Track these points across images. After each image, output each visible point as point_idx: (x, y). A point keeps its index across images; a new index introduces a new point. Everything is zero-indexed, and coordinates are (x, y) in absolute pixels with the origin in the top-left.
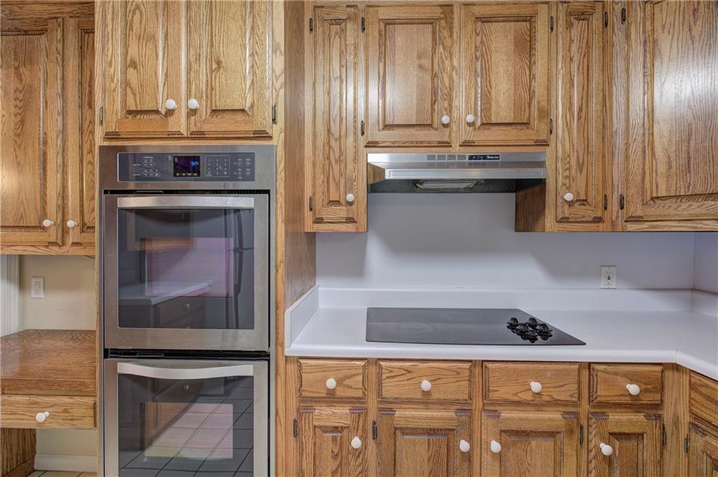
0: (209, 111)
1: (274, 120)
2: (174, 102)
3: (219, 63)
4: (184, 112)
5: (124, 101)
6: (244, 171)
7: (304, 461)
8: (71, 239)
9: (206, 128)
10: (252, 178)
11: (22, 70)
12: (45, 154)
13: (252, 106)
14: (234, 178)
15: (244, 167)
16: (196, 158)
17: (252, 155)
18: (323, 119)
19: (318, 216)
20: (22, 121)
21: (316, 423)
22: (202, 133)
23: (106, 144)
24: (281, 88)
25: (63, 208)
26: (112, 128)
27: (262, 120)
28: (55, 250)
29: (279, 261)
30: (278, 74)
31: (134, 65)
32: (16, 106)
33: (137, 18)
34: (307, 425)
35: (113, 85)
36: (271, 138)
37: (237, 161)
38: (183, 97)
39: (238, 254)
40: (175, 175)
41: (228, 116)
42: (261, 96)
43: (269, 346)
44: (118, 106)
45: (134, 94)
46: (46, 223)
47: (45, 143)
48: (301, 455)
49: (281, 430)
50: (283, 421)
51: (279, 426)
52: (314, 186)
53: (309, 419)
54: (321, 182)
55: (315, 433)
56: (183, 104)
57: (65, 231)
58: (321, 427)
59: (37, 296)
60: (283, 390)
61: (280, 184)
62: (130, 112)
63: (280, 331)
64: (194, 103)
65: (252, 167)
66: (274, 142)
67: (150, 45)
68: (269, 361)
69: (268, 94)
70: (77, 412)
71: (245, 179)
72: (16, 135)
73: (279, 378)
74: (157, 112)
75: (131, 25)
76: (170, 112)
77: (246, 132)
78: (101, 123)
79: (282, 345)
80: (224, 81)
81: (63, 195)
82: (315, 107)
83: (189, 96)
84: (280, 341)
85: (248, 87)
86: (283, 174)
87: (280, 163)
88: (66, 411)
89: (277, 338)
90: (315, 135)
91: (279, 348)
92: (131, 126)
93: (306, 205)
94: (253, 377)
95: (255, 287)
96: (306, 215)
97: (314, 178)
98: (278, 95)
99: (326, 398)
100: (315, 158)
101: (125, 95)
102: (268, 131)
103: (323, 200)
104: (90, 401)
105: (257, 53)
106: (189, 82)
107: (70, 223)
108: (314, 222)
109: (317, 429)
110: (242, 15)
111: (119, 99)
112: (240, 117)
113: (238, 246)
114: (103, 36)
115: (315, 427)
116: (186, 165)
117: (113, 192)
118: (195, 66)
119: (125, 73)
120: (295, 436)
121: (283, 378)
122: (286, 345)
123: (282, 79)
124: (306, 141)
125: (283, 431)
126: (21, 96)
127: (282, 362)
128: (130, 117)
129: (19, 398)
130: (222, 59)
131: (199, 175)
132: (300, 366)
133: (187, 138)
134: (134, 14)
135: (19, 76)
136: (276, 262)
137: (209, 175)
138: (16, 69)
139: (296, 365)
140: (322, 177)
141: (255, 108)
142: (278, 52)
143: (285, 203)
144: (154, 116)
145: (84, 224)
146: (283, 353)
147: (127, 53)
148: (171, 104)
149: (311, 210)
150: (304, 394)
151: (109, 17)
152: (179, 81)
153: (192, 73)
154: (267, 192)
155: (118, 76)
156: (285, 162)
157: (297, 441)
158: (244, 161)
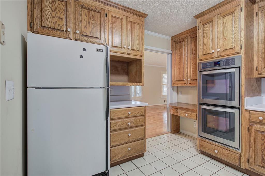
0: (222, 50)
1: (241, 49)
2: (214, 51)
3: (225, 39)
4: (216, 52)
5: (203, 53)
6: (232, 63)
7: (251, 138)
8: (189, 82)
9: (221, 54)
10: (234, 64)
11: (180, 50)
12: (184, 66)
13: (234, 47)
14: (229, 65)
15: (232, 62)
16: (219, 62)
17: (234, 59)
18: (262, 42)
19: (259, 72)
20: (180, 60)
21: (255, 129)
22: (221, 56)
23: (199, 62)
24: (243, 40)
25: (187, 76)
26: (200, 59)
27: (238, 49)
28: (185, 85)
29: (243, 84)
30: (242, 36)
31: (205, 45)
32: (179, 57)
33: (206, 35)
34: (252, 129)
35: (201, 50)
36: (240, 53)
37: (230, 61)
38: (216, 48)
39: (230, 88)
40: (214, 66)
41: (228, 50)
42: (237, 44)
43: (239, 106)
44: (202, 54)
45: (205, 51)
46: (185, 79)
47: (184, 63)
48: (250, 136)
49: (243, 128)
50: (244, 126)
51: (243, 127)
52: (258, 63)
53: (253, 127)
54: (261, 62)
55: (255, 131)
56: (216, 50)
57: (188, 81)
58: (257, 130)
59: (180, 95)
60: (244, 118)
61: (243, 65)
62: (204, 55)
63: (243, 102)
64: (219, 50)
65: (234, 62)
66: (241, 54)
67: (209, 40)
68: (239, 110)
69: (239, 43)
70: (193, 116)
71: (232, 64)
72: (179, 63)
73: (243, 115)
74: (210, 53)
75: (205, 37)
76: (213, 53)
77: (233, 53)
78: (198, 58)
79: (244, 106)
80: (226, 43)
81: (187, 74)
82: (258, 39)
83: (217, 49)
84: (243, 105)
85: (233, 42)
86: (244, 62)
87: (243, 59)
88: (190, 115)
89: (242, 104)
90: (258, 47)
91: (243, 107)
92: (204, 57)
93: (255, 69)
94: (234, 113)
95: (235, 91)
96: (255, 72)
97: (258, 61)
98: (242, 42)
99: (259, 122)
100: (258, 54)
101: (203, 51)
102: (239, 52)
103: (262, 67)
104: (195, 114)
105: (236, 33)
106: (217, 45)
107: (189, 79)
108: (258, 74)
109: (256, 131)
110: (232, 26)
111: (202, 52)
112: (231, 50)
113: (230, 86)
114: (199, 41)
115: (255, 130)
116: (216, 64)
117: (200, 71)
118: (219, 41)
119: (203, 47)
120: (248, 131)
121: (244, 115)
122: (245, 106)
123: (244, 37)
124: (255, 50)
125: (244, 129)
126: (180, 55)
127: (244, 111)
128: (204, 56)
129: (183, 111)
130: (226, 37)
131: (220, 65)
132: (250, 112)
133: (217, 58)
134: (205, 34)
135: (180, 51)
136: (242, 85)
137: (223, 65)
138: (179, 50)
139: (249, 113)
140: (261, 60)
141: (235, 47)
142: (243, 31)
143: (245, 69)
144: (210, 54)
145: (191, 79)
146: (244, 108)
147: (204, 43)
148: (213, 51)
149: (257, 71)
150: (251, 120)
151: (200, 36)
152: (215, 46)
153: (218, 43)
154: (239, 67)
155: (202, 48)
156: (245, 59)
157: (249, 133)
158: (232, 60)
